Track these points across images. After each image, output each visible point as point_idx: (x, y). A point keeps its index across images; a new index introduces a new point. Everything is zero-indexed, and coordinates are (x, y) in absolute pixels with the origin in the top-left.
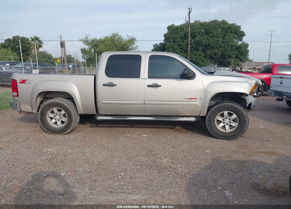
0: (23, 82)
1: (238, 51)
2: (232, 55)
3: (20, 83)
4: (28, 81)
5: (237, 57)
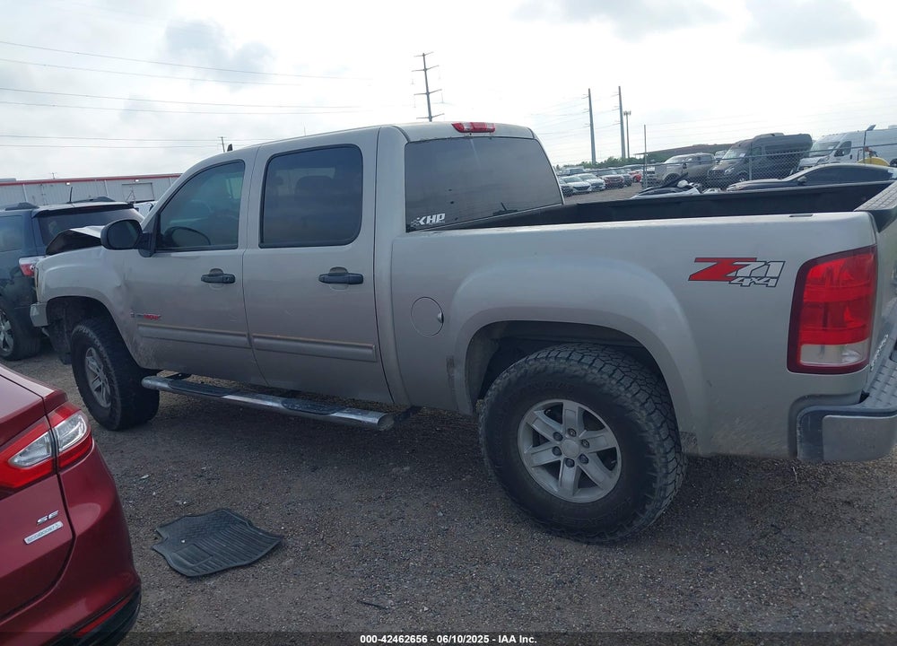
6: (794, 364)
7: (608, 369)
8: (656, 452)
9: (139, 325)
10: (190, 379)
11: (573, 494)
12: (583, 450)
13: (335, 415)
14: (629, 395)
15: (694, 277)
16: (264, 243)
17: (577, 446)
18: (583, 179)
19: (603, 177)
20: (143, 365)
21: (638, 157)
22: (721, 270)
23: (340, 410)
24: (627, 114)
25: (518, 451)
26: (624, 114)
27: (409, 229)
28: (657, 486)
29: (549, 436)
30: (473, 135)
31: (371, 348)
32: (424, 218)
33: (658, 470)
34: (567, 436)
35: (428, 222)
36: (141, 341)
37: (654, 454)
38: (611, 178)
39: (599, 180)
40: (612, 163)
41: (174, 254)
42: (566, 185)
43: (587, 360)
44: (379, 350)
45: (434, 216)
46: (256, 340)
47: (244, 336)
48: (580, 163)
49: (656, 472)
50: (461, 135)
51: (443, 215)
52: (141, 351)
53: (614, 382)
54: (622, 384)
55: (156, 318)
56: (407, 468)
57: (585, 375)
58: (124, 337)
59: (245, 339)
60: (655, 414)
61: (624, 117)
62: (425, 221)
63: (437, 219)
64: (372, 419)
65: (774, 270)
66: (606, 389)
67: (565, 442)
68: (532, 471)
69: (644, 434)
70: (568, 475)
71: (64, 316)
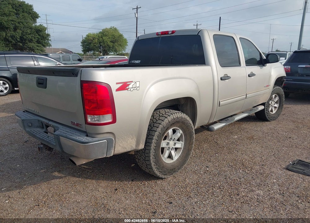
0: (124, 87)
1: (39, 35)
2: (33, 39)
3: (118, 90)
4: (133, 83)
5: (38, 42)
30: (162, 36)
45: (137, 61)
50: (157, 36)
51: (140, 61)
62: (134, 62)
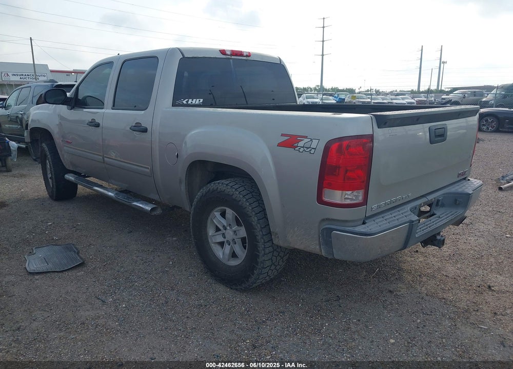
6: (320, 200)
7: (245, 192)
8: (260, 241)
9: (64, 146)
10: (88, 179)
11: (228, 260)
12: (235, 237)
13: (134, 203)
14: (250, 208)
15: (280, 145)
16: (114, 107)
17: (232, 234)
18: (403, 99)
19: (416, 99)
20: (67, 167)
21: (447, 90)
22: (291, 142)
23: (137, 201)
24: (444, 63)
25: (206, 234)
26: (442, 62)
27: (174, 105)
28: (260, 260)
29: (221, 228)
30: (233, 57)
31: (148, 168)
32: (187, 100)
33: (260, 251)
34: (228, 228)
35: (189, 102)
36: (66, 154)
37: (259, 242)
38: (421, 100)
39: (413, 101)
40: (429, 92)
41: (85, 110)
42: (391, 101)
43: (236, 187)
44: (152, 170)
45: (195, 100)
46: (105, 159)
47: (101, 156)
48: (410, 90)
49: (259, 252)
50: (224, 57)
51: (202, 100)
52: (66, 159)
53: (245, 200)
54: (248, 202)
55: (70, 143)
56: (174, 239)
57: (233, 194)
58: (59, 152)
59: (101, 158)
60: (263, 220)
61: (442, 65)
62: (187, 102)
63: (196, 101)
64: (148, 208)
65: (315, 142)
66: (240, 203)
67: (227, 231)
68: (213, 245)
69: (255, 231)
70: (227, 249)
71: (39, 138)
